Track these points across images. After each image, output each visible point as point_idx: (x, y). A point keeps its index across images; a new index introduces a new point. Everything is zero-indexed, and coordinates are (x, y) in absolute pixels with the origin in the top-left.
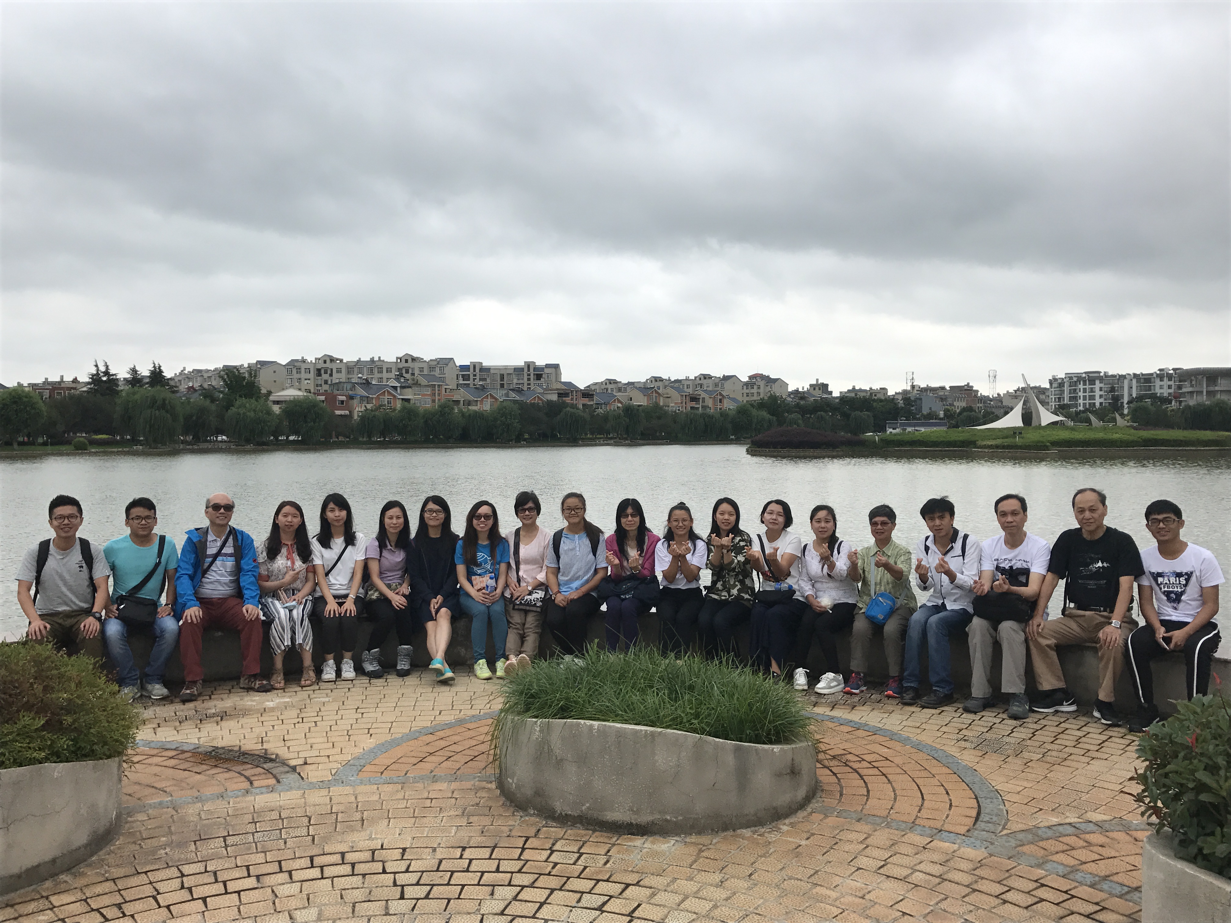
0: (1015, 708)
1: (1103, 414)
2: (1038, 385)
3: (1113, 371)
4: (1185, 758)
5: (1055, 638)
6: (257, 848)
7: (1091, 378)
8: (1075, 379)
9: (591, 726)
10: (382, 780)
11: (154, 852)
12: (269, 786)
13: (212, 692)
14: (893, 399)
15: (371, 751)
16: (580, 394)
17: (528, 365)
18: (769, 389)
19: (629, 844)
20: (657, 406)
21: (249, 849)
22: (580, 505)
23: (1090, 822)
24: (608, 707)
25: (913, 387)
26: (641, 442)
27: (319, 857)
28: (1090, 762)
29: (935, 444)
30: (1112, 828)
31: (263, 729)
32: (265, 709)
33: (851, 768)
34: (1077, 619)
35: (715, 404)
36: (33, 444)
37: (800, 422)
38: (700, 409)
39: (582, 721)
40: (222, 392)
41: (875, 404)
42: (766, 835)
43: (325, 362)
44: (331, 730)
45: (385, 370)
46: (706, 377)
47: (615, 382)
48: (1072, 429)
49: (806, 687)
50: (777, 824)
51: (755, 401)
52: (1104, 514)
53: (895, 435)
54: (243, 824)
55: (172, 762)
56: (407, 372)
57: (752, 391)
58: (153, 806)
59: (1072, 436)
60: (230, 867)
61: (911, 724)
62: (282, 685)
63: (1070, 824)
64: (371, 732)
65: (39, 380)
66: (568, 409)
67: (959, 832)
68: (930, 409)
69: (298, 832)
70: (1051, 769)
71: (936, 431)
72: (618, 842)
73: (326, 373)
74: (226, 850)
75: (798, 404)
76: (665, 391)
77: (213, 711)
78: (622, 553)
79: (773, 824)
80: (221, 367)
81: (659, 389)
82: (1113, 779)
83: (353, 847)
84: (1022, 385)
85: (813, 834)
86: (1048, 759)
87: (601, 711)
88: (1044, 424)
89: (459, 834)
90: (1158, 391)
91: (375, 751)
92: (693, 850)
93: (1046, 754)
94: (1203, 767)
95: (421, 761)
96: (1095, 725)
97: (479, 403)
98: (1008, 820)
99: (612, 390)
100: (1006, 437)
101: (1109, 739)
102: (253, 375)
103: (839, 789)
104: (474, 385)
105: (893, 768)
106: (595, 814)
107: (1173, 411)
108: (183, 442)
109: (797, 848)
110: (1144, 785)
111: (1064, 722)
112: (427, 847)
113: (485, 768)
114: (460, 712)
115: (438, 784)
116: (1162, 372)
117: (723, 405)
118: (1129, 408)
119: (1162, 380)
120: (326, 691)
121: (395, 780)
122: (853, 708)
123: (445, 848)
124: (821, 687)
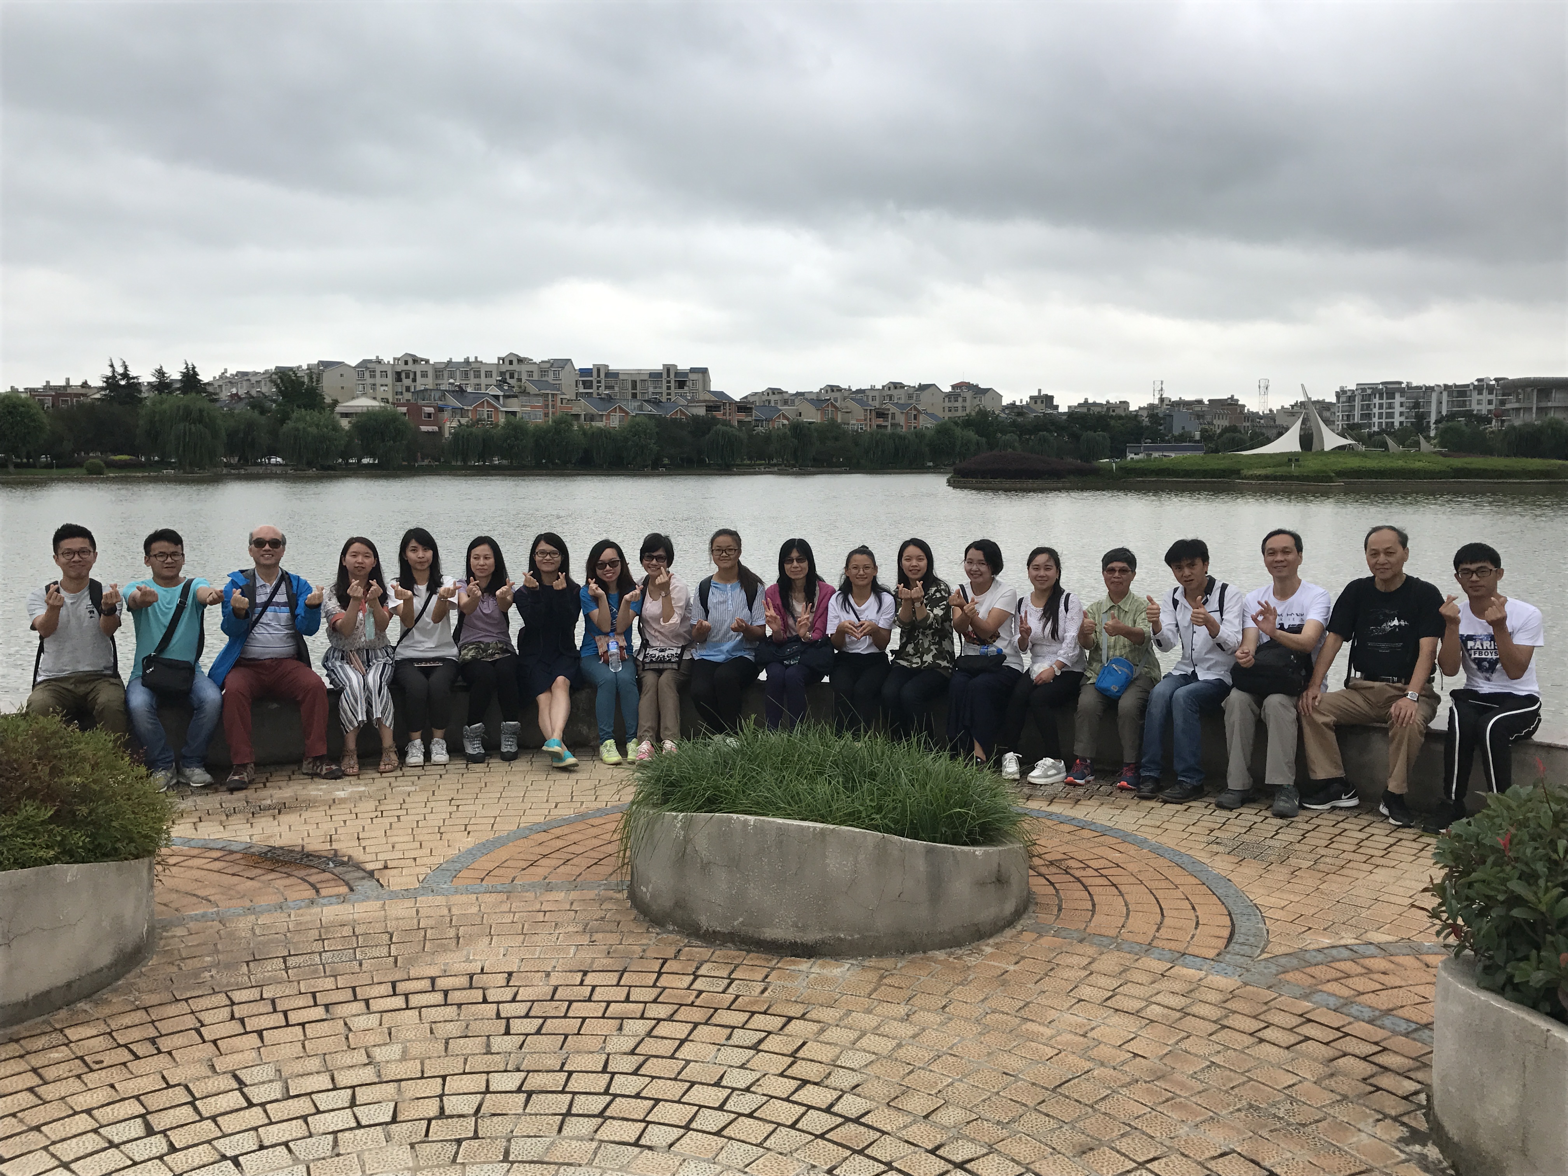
0: (1282, 804)
1: (1404, 436)
2: (1321, 399)
3: (1417, 381)
4: (1495, 864)
5: (1334, 714)
6: (325, 972)
7: (1390, 390)
8: (1369, 391)
9: (746, 821)
10: (482, 889)
11: (196, 974)
12: (340, 895)
13: (267, 779)
14: (1136, 416)
15: (470, 852)
16: (734, 407)
17: (668, 369)
18: (977, 402)
19: (793, 968)
20: (833, 423)
21: (316, 972)
22: (734, 546)
23: (1371, 943)
24: (766, 798)
25: (1162, 400)
26: (813, 470)
27: (403, 983)
28: (1374, 871)
29: (1187, 473)
30: (1398, 951)
31: (332, 825)
32: (334, 800)
33: (1073, 876)
34: (1363, 692)
35: (908, 421)
36: (34, 466)
37: (1017, 444)
38: (889, 427)
39: (735, 816)
40: (275, 401)
41: (1112, 422)
42: (965, 958)
43: (406, 363)
44: (418, 827)
45: (483, 375)
46: (897, 386)
47: (780, 392)
48: (1364, 455)
49: (1017, 776)
50: (978, 945)
51: (959, 417)
52: (1404, 559)
53: (1138, 461)
54: (307, 941)
55: (218, 865)
56: (512, 377)
57: (956, 404)
58: (193, 918)
59: (1363, 465)
60: (292, 993)
61: (1153, 823)
62: (356, 770)
63: (1345, 946)
64: (468, 829)
65: (39, 384)
66: (720, 426)
67: (1207, 956)
68: (1183, 428)
69: (376, 952)
70: (1325, 879)
71: (1189, 458)
72: (779, 965)
73: (407, 377)
74: (287, 973)
75: (1014, 421)
76: (844, 405)
77: (269, 802)
78: (785, 609)
79: (974, 945)
80: (273, 368)
81: (837, 402)
82: (1402, 891)
83: (445, 971)
84: (1302, 399)
85: (1023, 958)
86: (1321, 867)
87: (758, 803)
88: (1327, 448)
89: (578, 955)
90: (1475, 407)
91: (473, 852)
92: (873, 976)
93: (1319, 861)
94: (1517, 875)
95: (532, 865)
96: (1381, 825)
97: (604, 418)
98: (1269, 942)
99: (776, 403)
100: (1279, 465)
101: (1397, 842)
102: (314, 380)
103: (1057, 902)
104: (598, 394)
105: (1126, 878)
106: (750, 931)
107: (1493, 432)
108: (226, 465)
109: (1003, 974)
110: (1441, 897)
111: (1342, 821)
112: (538, 971)
113: (611, 874)
114: (581, 805)
115: (554, 893)
116: (1481, 383)
117: (919, 423)
118: (1436, 428)
119: (1480, 393)
120: (412, 778)
121: (499, 888)
122: (1076, 803)
123: (562, 972)
124: (1036, 775)
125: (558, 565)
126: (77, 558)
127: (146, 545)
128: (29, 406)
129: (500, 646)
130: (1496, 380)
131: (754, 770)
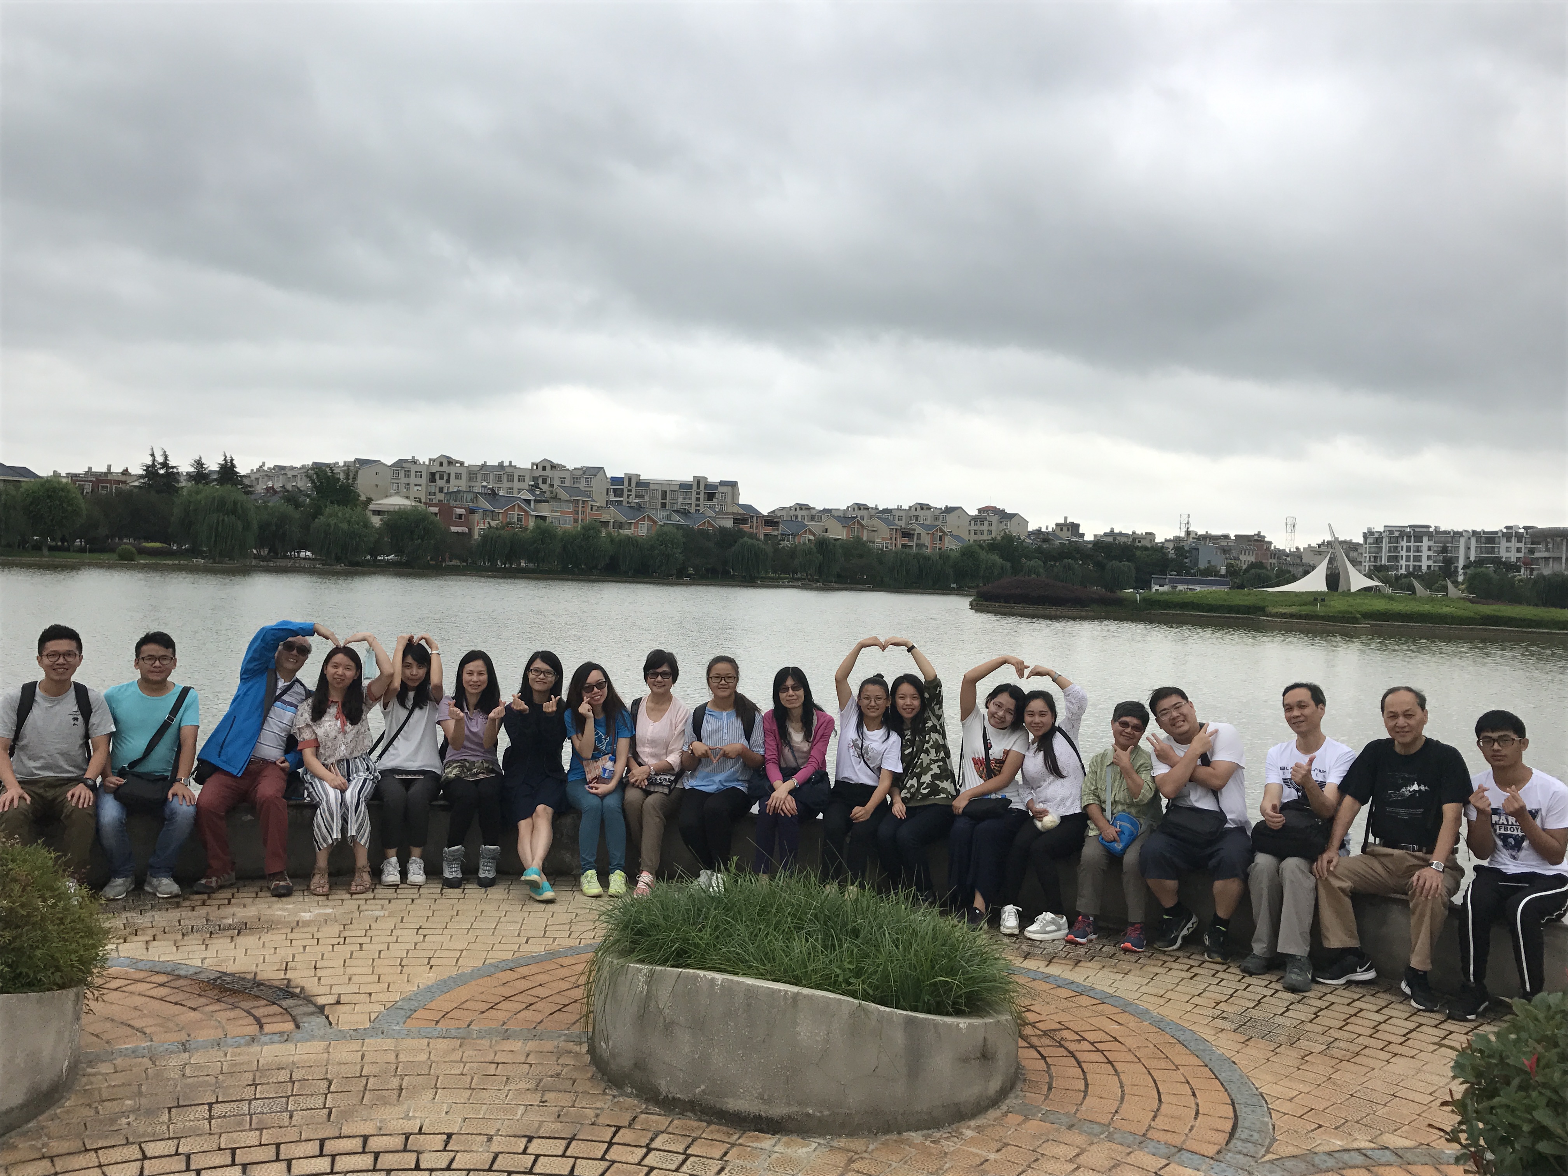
0: (1293, 976)
1: (1431, 580)
2: (1348, 539)
3: (1445, 526)
4: (1521, 1088)
5: (1349, 878)
6: (251, 1125)
7: (1418, 533)
8: (1397, 534)
9: (713, 980)
10: (436, 1034)
11: (112, 1120)
12: (284, 1032)
13: (233, 894)
14: (1162, 547)
15: (429, 989)
16: (761, 520)
17: (698, 481)
18: (1003, 526)
19: (755, 1145)
20: (858, 540)
21: (240, 1123)
22: (732, 673)
23: (1387, 1148)
24: (738, 954)
25: (1188, 533)
26: (836, 586)
27: (332, 1142)
28: (1392, 1060)
29: (1211, 608)
30: (1417, 1159)
31: (290, 951)
32: (298, 922)
33: (1066, 1049)
34: (1382, 859)
35: (933, 542)
36: (68, 550)
37: (1042, 570)
38: (914, 548)
39: (701, 973)
40: (308, 496)
41: (1138, 553)
42: (943, 1142)
43: (441, 464)
44: (379, 957)
45: (516, 478)
46: (924, 507)
47: (807, 508)
48: (1391, 598)
49: (1016, 932)
50: (958, 1128)
51: (985, 541)
52: (1423, 722)
53: (1162, 593)
54: (238, 1086)
55: (163, 991)
56: (544, 482)
57: (982, 528)
58: (122, 1053)
59: (1391, 607)
60: (210, 1149)
61: (1154, 991)
62: (326, 889)
63: (1359, 1150)
64: (431, 963)
65: (81, 469)
66: (746, 539)
67: (1206, 1154)
68: (1209, 562)
69: (311, 1102)
70: (1338, 1067)
71: (1215, 592)
72: (740, 1141)
73: (441, 478)
74: (210, 1123)
75: (1040, 547)
76: (870, 523)
77: (230, 921)
79: (953, 1126)
80: (310, 464)
81: (863, 519)
82: (1420, 1086)
83: (381, 1129)
84: (1328, 538)
85: (1007, 1145)
86: (1334, 1052)
87: (729, 960)
88: (1353, 589)
89: (526, 1117)
90: (1504, 555)
91: (433, 990)
92: (840, 1159)
93: (1332, 1045)
94: (1544, 1102)
95: (492, 1008)
96: (1401, 1007)
97: (632, 526)
98: (1274, 1140)
99: (803, 518)
100: (1305, 604)
101: (1417, 1027)
102: (350, 477)
103: (1047, 1080)
104: (628, 502)
105: (1123, 1054)
106: (712, 1100)
107: (1521, 580)
108: (256, 557)
109: (982, 1164)
110: (1461, 1115)
111: (1358, 999)
112: (480, 1134)
113: (575, 1023)
114: (554, 942)
115: (510, 1042)
116: (1510, 531)
117: (944, 545)
118: (1465, 574)
119: (1509, 540)
120: (382, 902)
121: (454, 1033)
122: (1076, 964)
123: (505, 1136)
124: (1033, 930)
125: (551, 685)
126: (61, 660)
127: (139, 646)
128: (68, 491)
129: (486, 765)
130: (1525, 528)
131: (729, 922)
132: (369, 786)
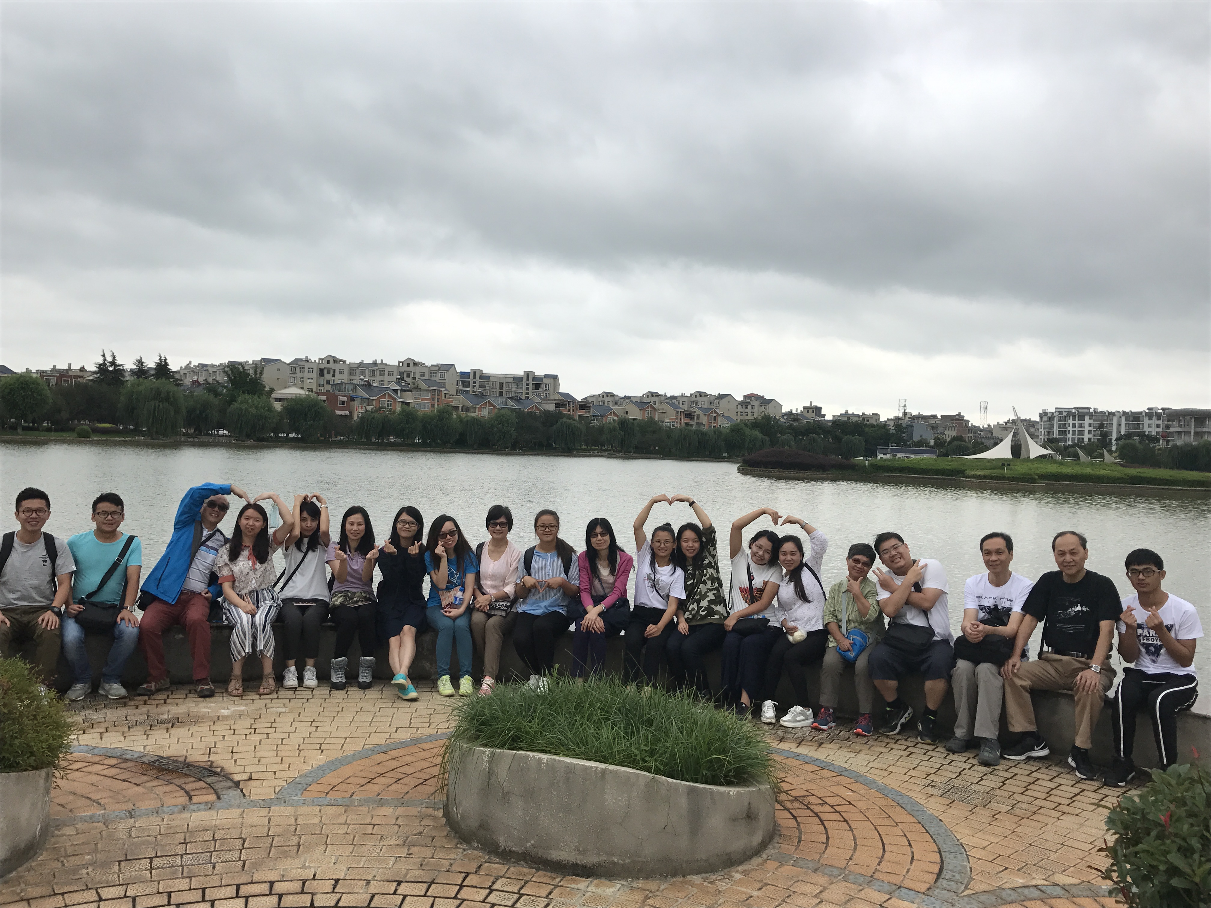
0: (986, 754)
1: (1092, 449)
2: (1028, 418)
3: (1102, 407)
4: (1157, 837)
5: (1031, 681)
6: (182, 874)
7: (1081, 414)
8: (1065, 414)
9: (540, 759)
10: (326, 802)
11: (75, 870)
12: (208, 802)
13: (168, 696)
14: (885, 425)
15: (320, 768)
16: (577, 406)
17: (528, 374)
18: (762, 409)
19: (573, 886)
20: (651, 420)
21: (175, 872)
22: (554, 523)
23: (1057, 885)
24: (559, 739)
25: (905, 414)
26: (634, 455)
27: (246, 886)
28: (1061, 818)
29: (923, 471)
30: (1080, 893)
31: (213, 739)
32: (218, 717)
33: (812, 811)
34: (1054, 664)
35: (709, 422)
36: (37, 429)
37: (793, 443)
38: (695, 426)
39: (531, 754)
40: (225, 387)
41: (867, 429)
42: (717, 882)
43: (328, 362)
44: (282, 744)
45: (386, 373)
46: (702, 394)
47: (612, 395)
48: (1061, 463)
49: (774, 721)
50: (729, 871)
51: (749, 420)
52: (1085, 558)
53: (885, 460)
54: (173, 844)
55: (113, 771)
56: (408, 376)
57: (747, 410)
58: (84, 820)
59: (1060, 471)
60: (151, 892)
61: (879, 766)
62: (241, 691)
63: (1036, 886)
64: (322, 748)
65: (48, 367)
66: (564, 420)
67: (919, 890)
68: (921, 436)
69: (229, 856)
70: (1020, 823)
71: (925, 459)
72: (561, 883)
73: (329, 373)
74: (151, 873)
75: (791, 425)
76: (661, 407)
77: (166, 716)
79: (725, 871)
80: (227, 362)
81: (655, 404)
82: (1083, 837)
83: (283, 876)
84: (1013, 417)
85: (766, 884)
86: (1018, 812)
87: (552, 744)
88: (1032, 456)
89: (396, 866)
90: (1147, 430)
91: (323, 769)
92: (639, 896)
93: (1015, 806)
94: (1176, 849)
95: (369, 782)
96: (1068, 776)
97: (477, 409)
98: (971, 879)
99: (609, 403)
100: (995, 468)
101: (1081, 792)
102: (258, 373)
103: (798, 834)
104: (473, 391)
105: (856, 814)
106: (540, 852)
107: (1160, 450)
108: (184, 434)
109: (747, 899)
110: (1113, 858)
111: (1035, 771)
112: (361, 880)
113: (433, 793)
114: (417, 731)
115: (384, 808)
116: (1151, 411)
117: (717, 423)
118: (1117, 444)
119: (1150, 419)
120: (284, 701)
121: (340, 802)
122: (820, 745)
123: (380, 881)
124: (787, 720)
125: (414, 533)
126: (34, 515)
127: (95, 504)
128: (38, 384)
129: (364, 595)
130: (1163, 409)
131: (552, 715)
132: (273, 612)
